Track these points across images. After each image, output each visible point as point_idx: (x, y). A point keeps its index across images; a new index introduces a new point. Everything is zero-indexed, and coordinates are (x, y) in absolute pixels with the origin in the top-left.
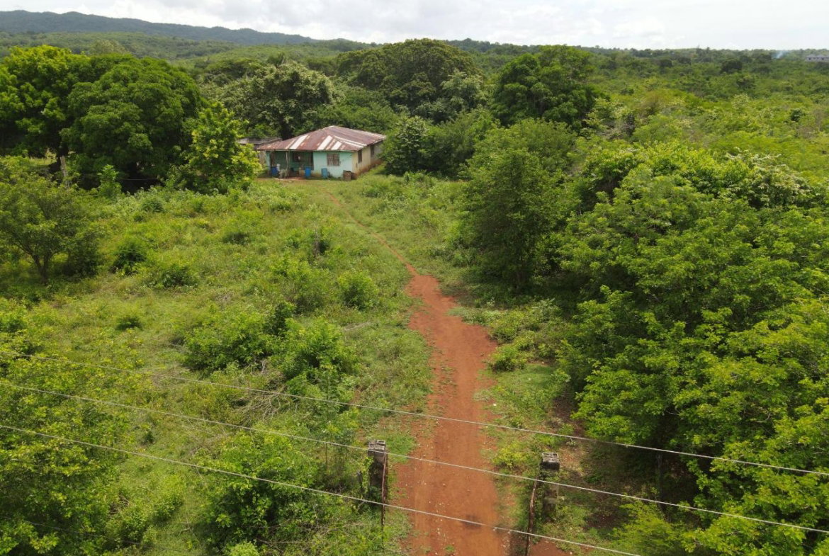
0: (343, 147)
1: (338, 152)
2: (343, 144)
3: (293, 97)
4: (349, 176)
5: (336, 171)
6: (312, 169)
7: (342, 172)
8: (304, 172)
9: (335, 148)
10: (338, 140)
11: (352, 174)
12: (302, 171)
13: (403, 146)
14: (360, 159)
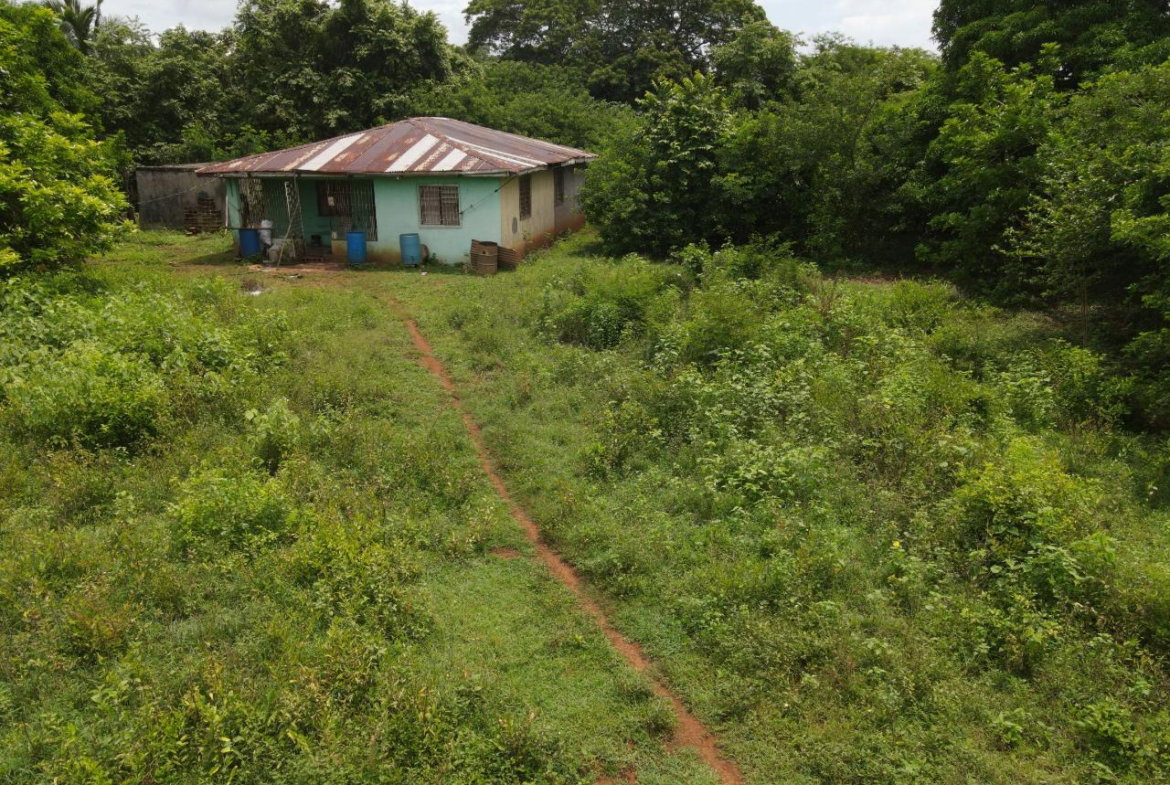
0: (472, 162)
1: (456, 177)
2: (471, 154)
3: (350, 61)
4: (492, 259)
5: (449, 243)
6: (374, 236)
7: (467, 247)
8: (344, 244)
9: (447, 164)
10: (454, 146)
11: (500, 250)
12: (337, 242)
13: (662, 163)
14: (526, 208)
